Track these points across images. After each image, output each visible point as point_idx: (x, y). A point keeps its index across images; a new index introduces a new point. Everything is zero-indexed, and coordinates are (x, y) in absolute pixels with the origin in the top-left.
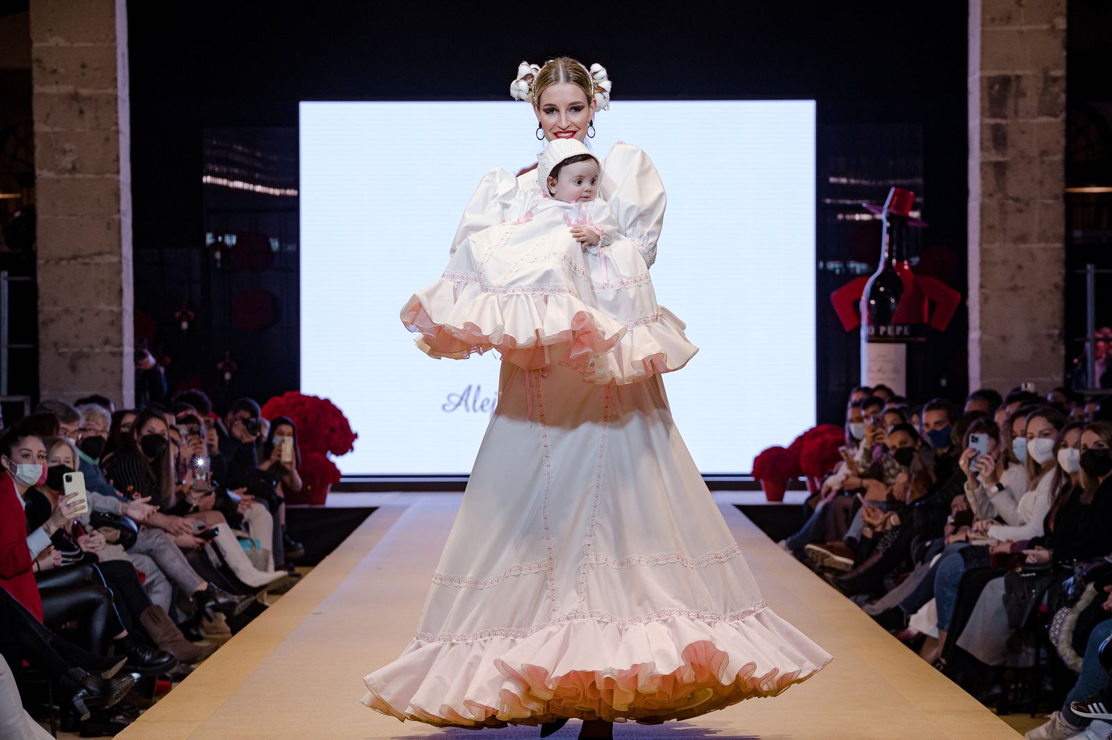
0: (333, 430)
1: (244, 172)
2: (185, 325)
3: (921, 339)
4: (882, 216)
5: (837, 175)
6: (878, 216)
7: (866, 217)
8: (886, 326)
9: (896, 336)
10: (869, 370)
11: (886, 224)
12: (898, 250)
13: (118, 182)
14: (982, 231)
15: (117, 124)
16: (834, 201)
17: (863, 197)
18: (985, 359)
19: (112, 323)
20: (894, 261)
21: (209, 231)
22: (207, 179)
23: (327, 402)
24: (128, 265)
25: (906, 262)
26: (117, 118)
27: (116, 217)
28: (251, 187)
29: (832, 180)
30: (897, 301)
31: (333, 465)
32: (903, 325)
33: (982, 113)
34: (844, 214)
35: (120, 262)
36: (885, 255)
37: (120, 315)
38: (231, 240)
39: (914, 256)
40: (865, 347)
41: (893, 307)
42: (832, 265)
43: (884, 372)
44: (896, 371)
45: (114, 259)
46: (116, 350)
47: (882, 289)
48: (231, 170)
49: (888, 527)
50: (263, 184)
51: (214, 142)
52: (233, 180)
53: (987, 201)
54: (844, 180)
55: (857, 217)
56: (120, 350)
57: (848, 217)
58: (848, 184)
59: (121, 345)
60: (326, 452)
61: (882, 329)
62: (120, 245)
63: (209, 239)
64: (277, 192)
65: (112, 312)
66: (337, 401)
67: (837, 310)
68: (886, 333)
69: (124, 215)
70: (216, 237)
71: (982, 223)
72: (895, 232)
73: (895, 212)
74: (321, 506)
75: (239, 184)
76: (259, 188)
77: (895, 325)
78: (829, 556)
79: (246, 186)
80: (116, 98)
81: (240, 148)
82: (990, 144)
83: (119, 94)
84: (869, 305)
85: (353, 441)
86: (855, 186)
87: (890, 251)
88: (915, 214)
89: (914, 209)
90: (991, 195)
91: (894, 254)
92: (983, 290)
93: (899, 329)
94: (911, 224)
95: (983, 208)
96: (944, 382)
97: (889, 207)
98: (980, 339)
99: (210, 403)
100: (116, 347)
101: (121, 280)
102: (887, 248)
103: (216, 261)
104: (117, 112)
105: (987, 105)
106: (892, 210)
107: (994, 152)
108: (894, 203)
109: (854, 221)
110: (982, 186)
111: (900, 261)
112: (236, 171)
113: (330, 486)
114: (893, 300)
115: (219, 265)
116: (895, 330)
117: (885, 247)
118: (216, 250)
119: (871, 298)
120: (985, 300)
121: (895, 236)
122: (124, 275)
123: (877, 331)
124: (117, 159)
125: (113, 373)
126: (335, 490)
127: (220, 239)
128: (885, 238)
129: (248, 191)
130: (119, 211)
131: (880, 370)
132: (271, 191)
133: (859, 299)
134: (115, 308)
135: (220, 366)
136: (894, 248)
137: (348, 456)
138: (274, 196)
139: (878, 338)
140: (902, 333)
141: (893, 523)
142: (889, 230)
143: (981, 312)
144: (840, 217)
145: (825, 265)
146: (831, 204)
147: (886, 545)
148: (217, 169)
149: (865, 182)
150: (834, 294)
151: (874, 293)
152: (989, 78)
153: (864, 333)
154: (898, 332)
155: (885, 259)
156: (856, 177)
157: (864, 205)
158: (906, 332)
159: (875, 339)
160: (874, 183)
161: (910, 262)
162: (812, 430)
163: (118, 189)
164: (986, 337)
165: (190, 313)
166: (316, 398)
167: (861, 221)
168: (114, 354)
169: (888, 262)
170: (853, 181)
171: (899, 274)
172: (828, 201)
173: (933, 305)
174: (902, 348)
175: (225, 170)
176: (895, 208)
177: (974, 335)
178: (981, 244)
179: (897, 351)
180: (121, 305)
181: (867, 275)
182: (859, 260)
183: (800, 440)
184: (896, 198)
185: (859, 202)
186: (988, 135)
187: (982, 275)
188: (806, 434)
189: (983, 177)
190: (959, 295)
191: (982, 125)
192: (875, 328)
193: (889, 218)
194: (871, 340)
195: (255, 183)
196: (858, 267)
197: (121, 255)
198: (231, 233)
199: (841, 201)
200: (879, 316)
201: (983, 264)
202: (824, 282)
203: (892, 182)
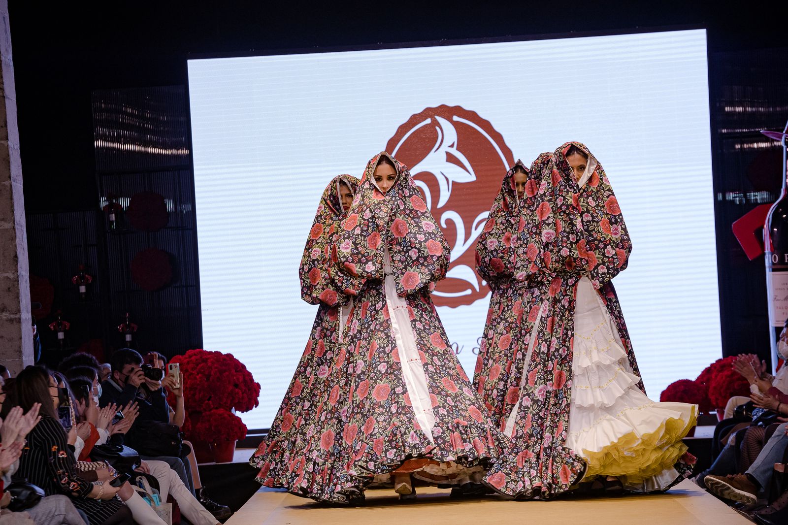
0: (236, 386)
2: (83, 289)
4: (782, 143)
5: (732, 104)
7: (764, 145)
10: (775, 299)
13: (8, 148)
16: (731, 131)
17: (761, 126)
19: (9, 289)
21: (103, 194)
22: (99, 143)
23: (230, 356)
24: (22, 231)
26: (3, 83)
27: (7, 183)
29: (727, 109)
31: (239, 421)
34: (742, 143)
35: (14, 229)
36: (786, 181)
37: (16, 281)
38: (125, 203)
40: (770, 276)
42: (731, 196)
45: (7, 225)
46: (13, 316)
47: (783, 216)
48: (121, 133)
54: (739, 109)
55: (755, 145)
56: (17, 316)
57: (746, 146)
58: (745, 112)
59: (18, 311)
60: (231, 409)
61: (786, 256)
62: (12, 212)
63: (103, 203)
64: (169, 152)
65: (8, 278)
67: (739, 240)
69: (15, 181)
70: (109, 199)
74: (228, 463)
76: (150, 150)
78: (729, 488)
79: (138, 148)
81: (130, 110)
83: (3, 58)
84: (772, 234)
86: (752, 113)
100: (14, 313)
103: (111, 223)
109: (752, 150)
112: (127, 133)
113: (236, 442)
115: (114, 227)
117: (785, 173)
118: (111, 212)
119: (773, 226)
123: (781, 259)
124: (5, 125)
125: (12, 340)
126: (241, 446)
127: (114, 201)
129: (140, 152)
130: (10, 177)
131: (786, 299)
132: (163, 151)
133: (763, 227)
134: (11, 275)
135: (120, 328)
137: (254, 411)
138: (165, 156)
139: (783, 267)
144: (738, 146)
145: (724, 197)
146: (727, 133)
148: (107, 133)
149: (761, 109)
150: (734, 223)
151: (776, 221)
153: (768, 262)
155: (786, 185)
156: (751, 106)
157: (762, 132)
159: (779, 267)
160: (771, 110)
162: (718, 362)
163: (8, 155)
165: (88, 277)
166: (218, 354)
167: (758, 148)
168: (12, 321)
170: (749, 109)
172: (723, 131)
175: (115, 135)
180: (17, 271)
181: (767, 204)
182: (758, 189)
183: (708, 373)
185: (758, 129)
188: (713, 366)
192: (779, 257)
194: (775, 268)
195: (146, 145)
196: (759, 196)
197: (14, 222)
198: (125, 195)
199: (738, 130)
200: (782, 244)
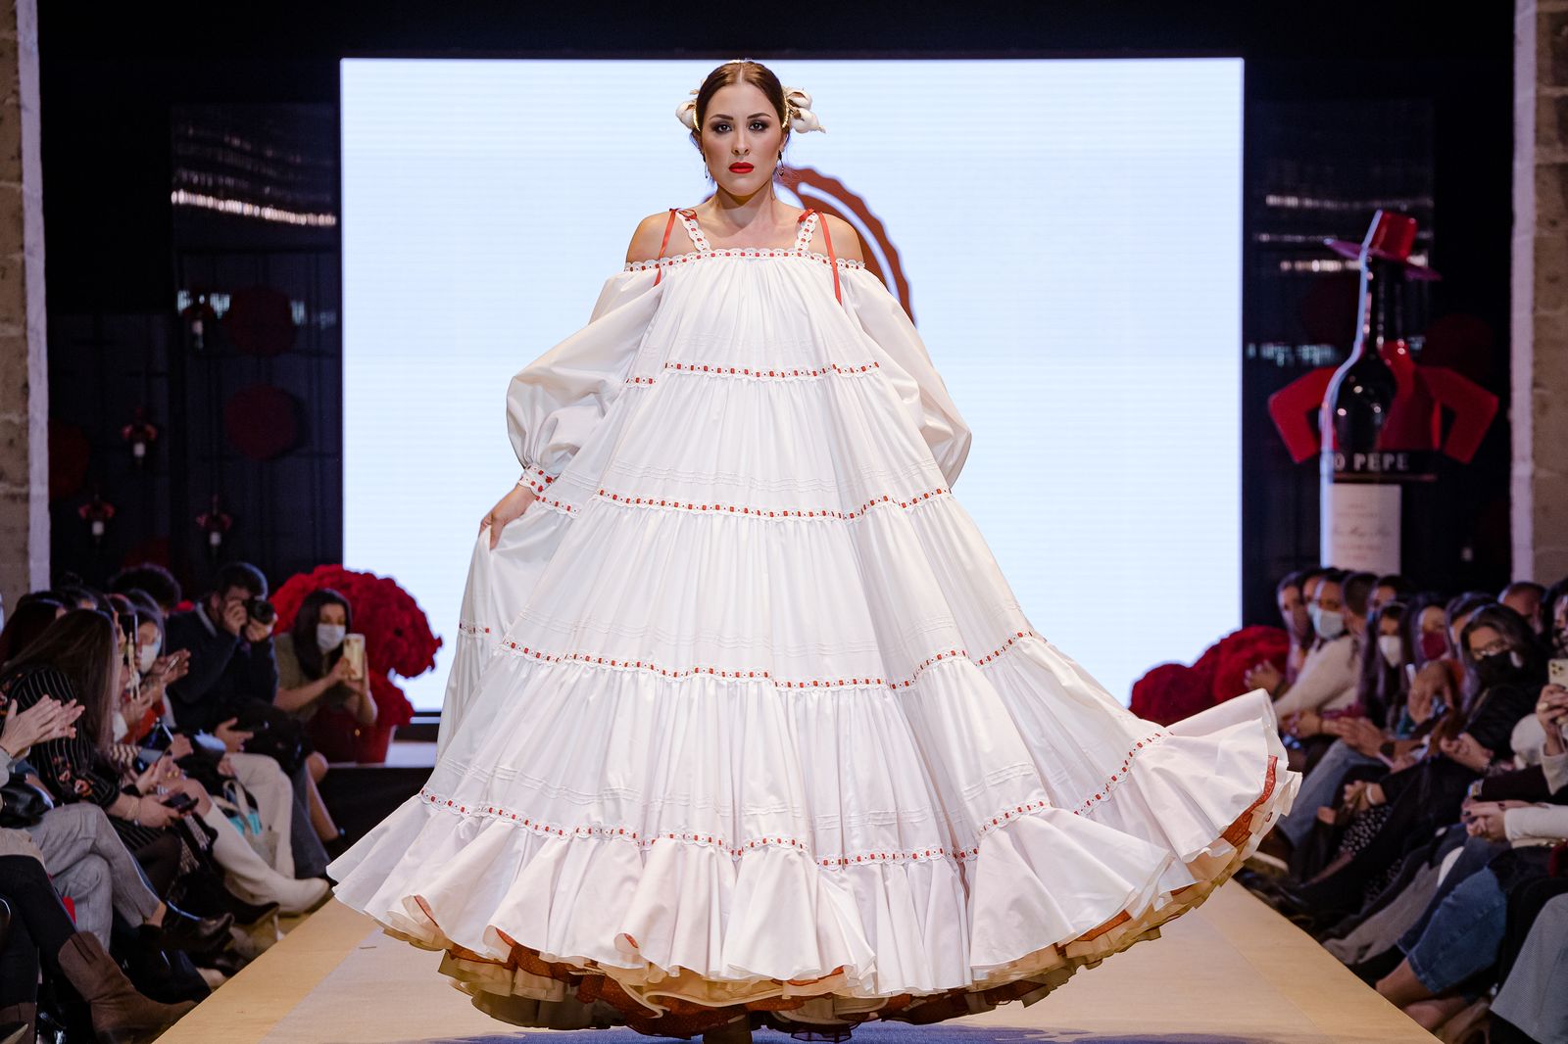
0: (399, 633)
1: (244, 185)
2: (140, 450)
3: (1428, 477)
4: (1360, 264)
5: (1281, 192)
6: (1352, 265)
7: (1331, 266)
8: (1366, 453)
9: (1383, 471)
10: (1336, 531)
11: (1367, 276)
12: (1388, 320)
13: (20, 195)
14: (1537, 287)
15: (16, 93)
16: (1275, 238)
17: (1327, 232)
18: (1540, 512)
19: (11, 442)
20: (1380, 340)
21: (182, 288)
22: (180, 197)
23: (389, 582)
24: (39, 341)
25: (1401, 343)
26: (18, 82)
27: (17, 257)
28: (256, 211)
29: (1272, 200)
30: (1384, 410)
31: (399, 693)
32: (1395, 453)
33: (1539, 79)
34: (1293, 260)
35: (25, 337)
36: (1363, 329)
37: (25, 428)
38: (220, 304)
39: (1415, 333)
40: (1328, 491)
41: (1378, 421)
42: (1269, 351)
43: (1362, 535)
44: (1382, 532)
45: (14, 331)
46: (16, 490)
47: (1358, 389)
48: (221, 180)
49: (1364, 807)
50: (278, 206)
51: (191, 132)
52: (226, 198)
53: (1546, 234)
54: (1292, 202)
55: (1316, 266)
56: (23, 490)
57: (1300, 266)
58: (1300, 209)
59: (26, 481)
60: (387, 671)
61: (1359, 459)
62: (24, 307)
63: (183, 302)
64: (302, 219)
65: (10, 423)
66: (407, 583)
67: (1279, 427)
68: (1364, 466)
69: (31, 254)
70: (194, 296)
71: (1536, 272)
72: (1382, 288)
73: (1382, 253)
74: (378, 765)
75: (234, 206)
76: (269, 213)
77: (1382, 452)
79: (248, 209)
80: (15, 47)
81: (236, 142)
82: (1553, 134)
83: (20, 39)
84: (1336, 418)
85: (435, 652)
86: (1313, 211)
87: (1373, 323)
88: (1419, 261)
89: (1417, 248)
90: (1554, 223)
91: (1381, 328)
92: (1538, 391)
93: (1388, 459)
94: (1411, 276)
95: (1539, 246)
96: (1467, 554)
97: (1371, 246)
98: (1533, 477)
99: (178, 586)
100: (16, 485)
101: (26, 369)
102: (1369, 316)
103: (195, 337)
104: (17, 72)
105: (1548, 63)
106: (1376, 249)
107: (1559, 146)
108: (1381, 238)
109: (1309, 273)
110: (1538, 206)
111: (1391, 339)
112: (230, 181)
113: (393, 729)
114: (1377, 409)
115: (200, 345)
116: (1381, 462)
117: (1363, 315)
118: (195, 319)
119: (1338, 405)
120: (1541, 407)
121: (1382, 296)
122: (30, 360)
123: (1350, 462)
124: (19, 155)
125: (11, 531)
126: (401, 737)
127: (202, 299)
128: (1365, 300)
129: (251, 218)
130: (22, 247)
131: (1354, 531)
132: (291, 218)
133: (1318, 407)
134: (16, 419)
135: (202, 520)
136: (1381, 317)
137: (427, 676)
138: (297, 227)
139: (1351, 476)
140: (1393, 465)
141: (1372, 800)
142: (1372, 286)
143: (1535, 428)
144: (1286, 266)
145: (1258, 351)
146: (1269, 244)
147: (1358, 843)
148: (196, 179)
149: (1329, 205)
150: (1273, 397)
151: (1345, 396)
152: (1552, 16)
153: (1326, 466)
154: (1386, 465)
155: (1365, 335)
156: (1313, 197)
157: (1328, 241)
158: (1400, 466)
159: (1345, 476)
160: (1345, 205)
161: (1407, 342)
162: (1234, 635)
163: (21, 209)
164: (1543, 474)
165: (149, 428)
166: (369, 577)
167: (1323, 274)
168: (13, 497)
169: (1370, 342)
170: (1308, 203)
171: (1388, 362)
172: (1265, 238)
173: (1448, 417)
174: (1393, 492)
175: (210, 182)
176: (1382, 247)
177: (1522, 470)
178: (1534, 309)
179: (1386, 499)
180: (26, 411)
181: (1330, 367)
182: (1315, 341)
183: (1213, 653)
184: (1384, 230)
185: (1320, 238)
186: (1550, 115)
187: (1536, 364)
188: (1223, 641)
189: (1541, 190)
190: (1495, 400)
191: (1539, 99)
192: (1346, 460)
193: (1371, 266)
194: (1338, 479)
195: (263, 203)
196: (1315, 354)
197: (25, 325)
198: (221, 292)
199: (1288, 238)
200: (1354, 437)
201: (1537, 344)
202: (1257, 379)
203: (1377, 204)
